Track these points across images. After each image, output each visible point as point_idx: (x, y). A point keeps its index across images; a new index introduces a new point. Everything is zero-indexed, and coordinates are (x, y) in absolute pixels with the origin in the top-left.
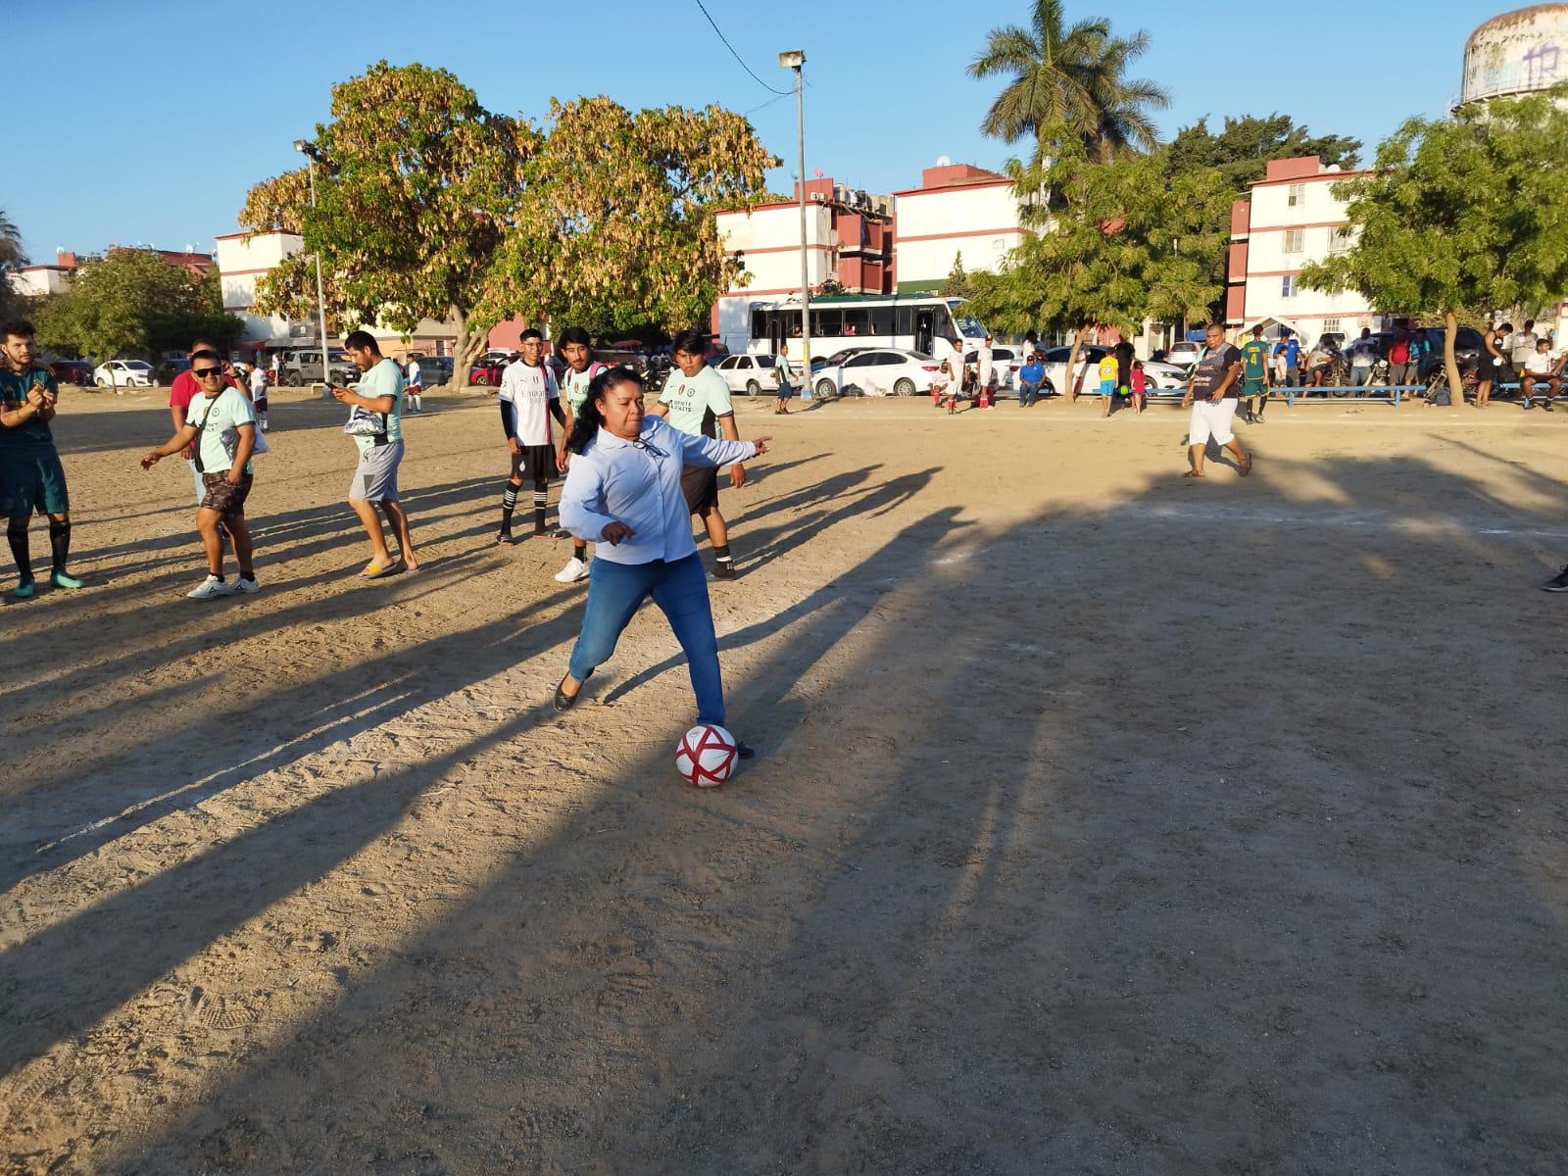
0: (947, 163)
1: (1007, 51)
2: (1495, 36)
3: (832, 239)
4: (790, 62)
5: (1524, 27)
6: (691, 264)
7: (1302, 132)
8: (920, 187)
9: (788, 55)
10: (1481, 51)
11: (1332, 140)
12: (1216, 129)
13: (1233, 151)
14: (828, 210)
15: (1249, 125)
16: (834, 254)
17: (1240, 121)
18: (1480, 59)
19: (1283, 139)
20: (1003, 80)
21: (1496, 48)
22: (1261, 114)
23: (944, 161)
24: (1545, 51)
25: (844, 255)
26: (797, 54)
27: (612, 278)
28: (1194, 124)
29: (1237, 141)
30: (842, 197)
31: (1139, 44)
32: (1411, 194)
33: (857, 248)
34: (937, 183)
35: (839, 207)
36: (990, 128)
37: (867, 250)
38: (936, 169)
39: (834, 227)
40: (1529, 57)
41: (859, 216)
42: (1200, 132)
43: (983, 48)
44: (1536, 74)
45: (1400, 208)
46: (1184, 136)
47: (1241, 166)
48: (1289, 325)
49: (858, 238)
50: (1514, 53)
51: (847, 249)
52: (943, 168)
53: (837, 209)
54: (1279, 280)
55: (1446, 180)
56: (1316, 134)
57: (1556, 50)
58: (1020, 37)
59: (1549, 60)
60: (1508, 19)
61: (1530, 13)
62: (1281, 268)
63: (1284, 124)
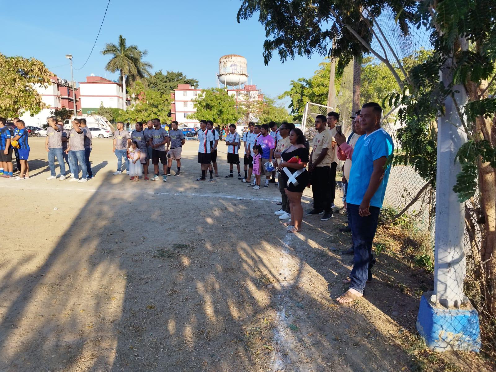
0: (94, 76)
1: (111, 49)
2: (225, 60)
3: (59, 93)
4: (69, 57)
5: (230, 59)
6: (33, 102)
7: (185, 77)
8: (86, 82)
9: (68, 55)
10: (222, 63)
11: (192, 80)
12: (165, 73)
13: (169, 79)
14: (56, 85)
15: (172, 74)
16: (59, 98)
17: (170, 72)
18: (222, 65)
19: (181, 78)
20: (110, 56)
21: (225, 63)
22: (175, 71)
23: (93, 75)
24: (234, 65)
25: (62, 98)
26: (71, 56)
27: (10, 104)
28: (158, 71)
29: (170, 77)
30: (60, 81)
31: (145, 53)
32: (204, 104)
33: (67, 97)
34: (91, 81)
35: (59, 84)
36: (108, 68)
37: (69, 98)
38: (91, 77)
39: (58, 90)
40: (232, 66)
41: (66, 88)
42: (160, 73)
43: (104, 48)
44: (233, 70)
45: (202, 106)
46: (157, 74)
47: (172, 84)
48: (186, 125)
49: (67, 94)
50: (229, 64)
51: (63, 97)
52: (93, 77)
53: (59, 85)
54: (183, 113)
55: (209, 102)
56: (189, 78)
57: (237, 65)
58: (114, 46)
59: (235, 67)
60: (227, 57)
61: (231, 56)
62: (183, 111)
63: (181, 75)
